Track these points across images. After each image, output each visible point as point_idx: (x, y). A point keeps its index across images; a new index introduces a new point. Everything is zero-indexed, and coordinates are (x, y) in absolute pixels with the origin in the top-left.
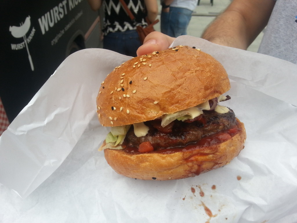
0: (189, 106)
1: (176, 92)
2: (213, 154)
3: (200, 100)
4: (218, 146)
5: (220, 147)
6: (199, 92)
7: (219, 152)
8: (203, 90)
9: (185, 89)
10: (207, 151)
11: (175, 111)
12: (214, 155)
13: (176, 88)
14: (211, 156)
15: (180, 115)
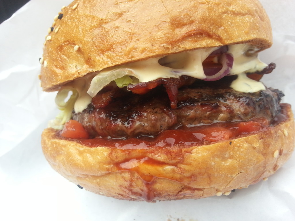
0: (130, 56)
1: (109, 28)
2: (175, 165)
3: (157, 46)
4: (184, 150)
5: (190, 152)
6: (157, 30)
7: (187, 164)
8: (167, 24)
9: (129, 21)
10: (160, 157)
11: (105, 64)
12: (175, 168)
13: (112, 20)
14: (168, 168)
15: (115, 74)
